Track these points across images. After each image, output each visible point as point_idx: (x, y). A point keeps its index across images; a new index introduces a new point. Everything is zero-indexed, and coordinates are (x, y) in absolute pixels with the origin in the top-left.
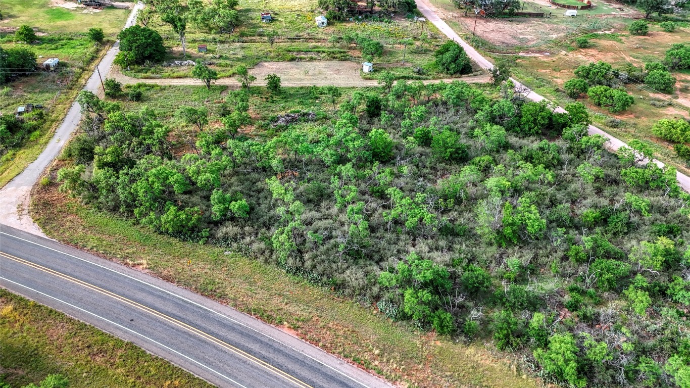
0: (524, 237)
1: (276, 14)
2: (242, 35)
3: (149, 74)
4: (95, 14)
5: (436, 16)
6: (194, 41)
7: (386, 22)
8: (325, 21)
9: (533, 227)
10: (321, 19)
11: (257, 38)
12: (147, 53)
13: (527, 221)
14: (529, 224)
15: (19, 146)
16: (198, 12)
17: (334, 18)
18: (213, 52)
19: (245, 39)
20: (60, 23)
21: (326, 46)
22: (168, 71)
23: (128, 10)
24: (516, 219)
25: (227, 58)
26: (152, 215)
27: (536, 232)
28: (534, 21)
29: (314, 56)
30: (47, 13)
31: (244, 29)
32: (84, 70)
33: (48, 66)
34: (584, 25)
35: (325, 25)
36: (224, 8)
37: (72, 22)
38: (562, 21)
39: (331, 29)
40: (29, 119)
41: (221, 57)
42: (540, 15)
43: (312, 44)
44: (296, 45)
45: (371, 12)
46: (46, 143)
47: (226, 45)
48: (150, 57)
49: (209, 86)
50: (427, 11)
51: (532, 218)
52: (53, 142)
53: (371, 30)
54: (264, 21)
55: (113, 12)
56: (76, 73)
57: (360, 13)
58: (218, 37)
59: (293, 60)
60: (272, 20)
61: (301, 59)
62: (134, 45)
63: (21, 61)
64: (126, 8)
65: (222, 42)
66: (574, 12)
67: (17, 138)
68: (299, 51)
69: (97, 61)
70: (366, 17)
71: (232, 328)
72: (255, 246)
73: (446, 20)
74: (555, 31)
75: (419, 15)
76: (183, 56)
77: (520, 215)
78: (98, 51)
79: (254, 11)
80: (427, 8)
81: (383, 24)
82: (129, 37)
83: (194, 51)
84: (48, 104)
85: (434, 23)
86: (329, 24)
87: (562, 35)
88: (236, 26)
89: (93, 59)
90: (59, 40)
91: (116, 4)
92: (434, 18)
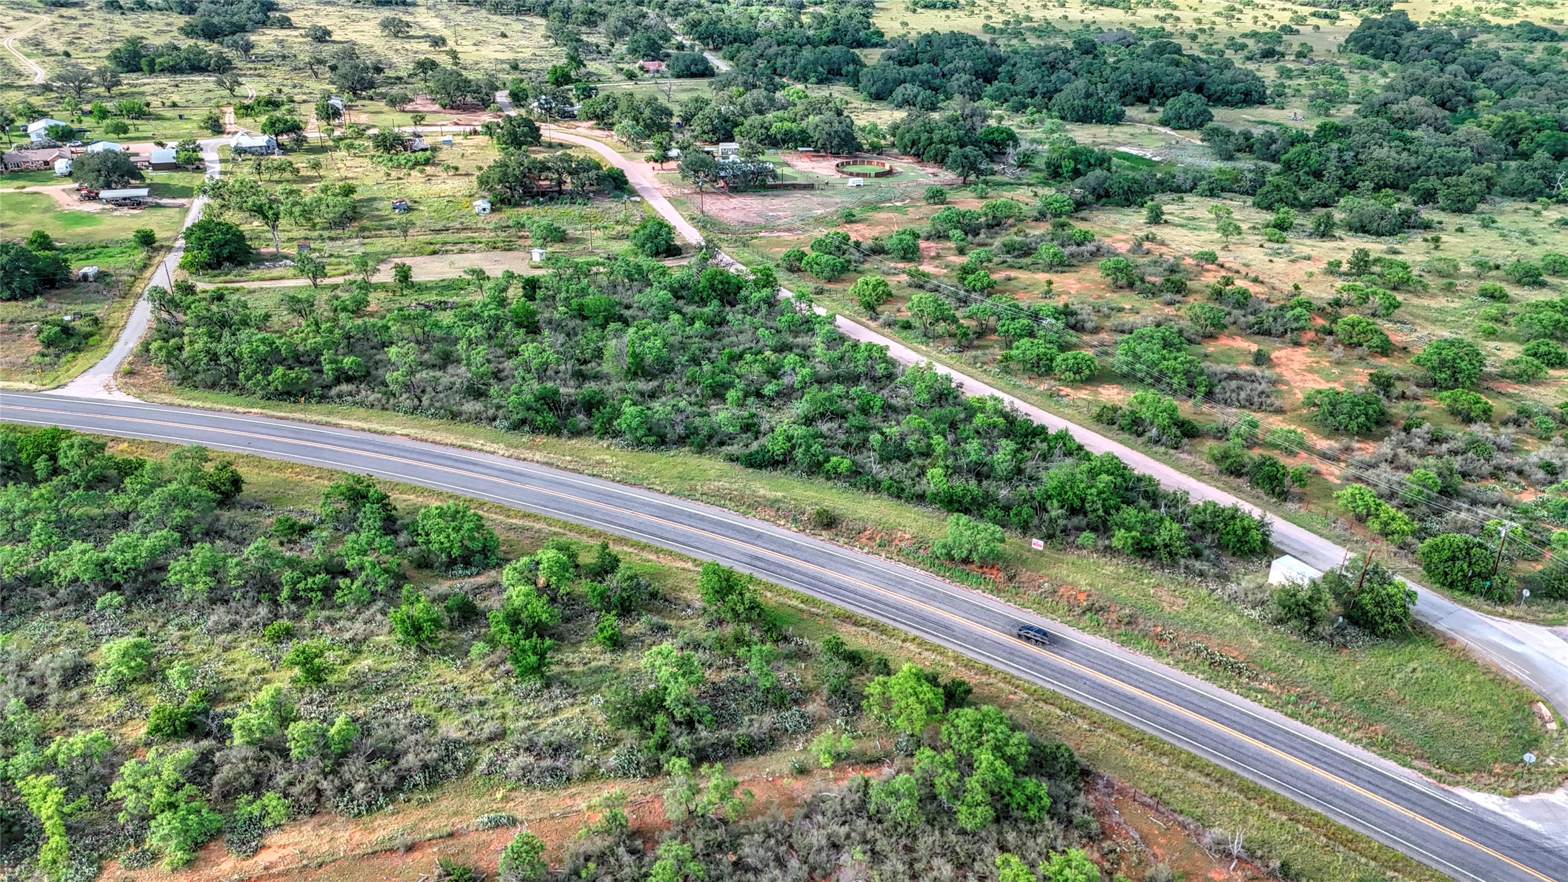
1: (415, 202)
2: (363, 229)
3: (230, 277)
4: (133, 216)
5: (658, 194)
6: (290, 240)
7: (579, 204)
8: (488, 206)
10: (481, 204)
11: (385, 232)
12: (225, 252)
15: (77, 350)
16: (294, 204)
17: (502, 201)
18: (320, 250)
19: (366, 234)
20: (81, 230)
21: (486, 236)
22: (256, 274)
23: (185, 210)
25: (339, 256)
26: (259, 376)
28: (798, 194)
29: (465, 247)
30: (57, 218)
31: (366, 223)
32: (136, 279)
33: (85, 277)
34: (868, 197)
35: (487, 211)
36: (335, 195)
37: (100, 228)
38: (840, 193)
39: (496, 217)
40: (80, 325)
41: (331, 256)
42: (809, 187)
43: (463, 235)
44: (440, 238)
45: (560, 192)
46: (111, 346)
47: (339, 243)
48: (230, 258)
49: (315, 285)
50: (645, 189)
52: (118, 346)
53: (555, 214)
54: (397, 211)
55: (160, 212)
56: (125, 283)
57: (543, 194)
58: (326, 234)
59: (435, 253)
60: (409, 209)
61: (447, 252)
62: (207, 243)
63: (51, 270)
64: (181, 206)
65: (331, 239)
66: (860, 181)
67: (72, 342)
68: (445, 243)
69: (152, 269)
70: (551, 199)
71: (348, 440)
72: (371, 398)
73: (670, 199)
74: (823, 205)
75: (632, 192)
76: (276, 258)
78: (150, 258)
79: (382, 199)
80: (646, 184)
81: (576, 207)
82: (199, 233)
83: (293, 251)
84: (99, 313)
85: (651, 202)
86: (493, 211)
87: (832, 209)
88: (351, 219)
89: (145, 267)
90: (88, 249)
91: (164, 201)
92: (653, 197)
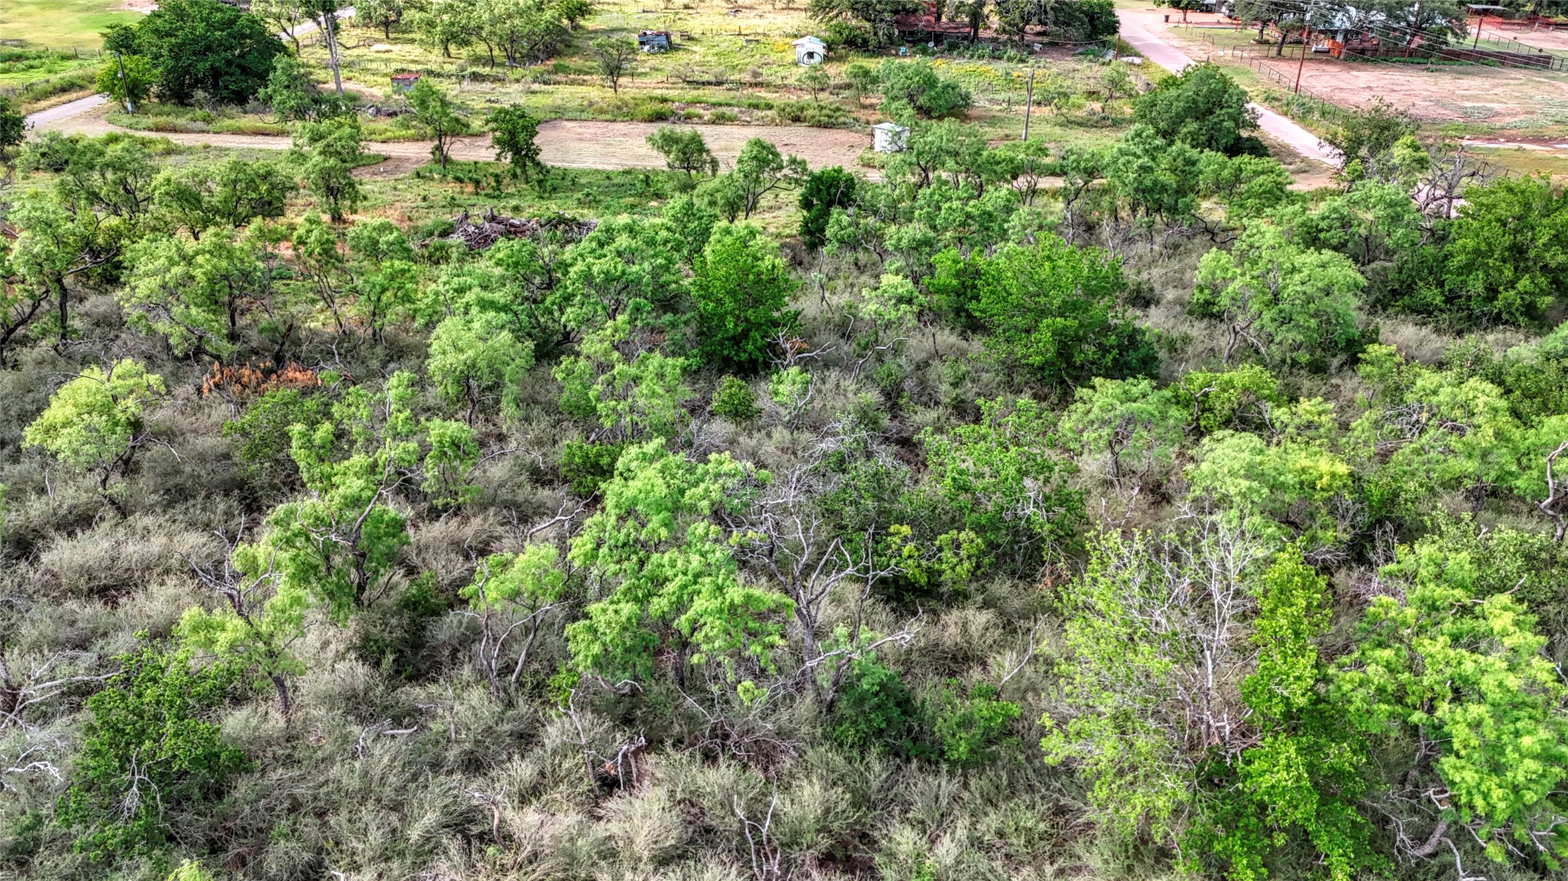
0: (1421, 838)
1: (690, 39)
2: (559, 70)
5: (1180, 55)
7: (1010, 59)
9: (1497, 769)
11: (598, 78)
13: (1443, 709)
14: (1460, 734)
19: (557, 77)
24: (1346, 679)
27: (1520, 813)
31: (575, 62)
35: (817, 59)
42: (1538, 64)
50: (1152, 47)
51: (1487, 683)
54: (647, 48)
60: (670, 49)
68: (695, 103)
70: (953, 48)
75: (1123, 50)
77: (1387, 654)
81: (1000, 64)
85: (1168, 67)
86: (829, 57)
92: (1172, 58)
